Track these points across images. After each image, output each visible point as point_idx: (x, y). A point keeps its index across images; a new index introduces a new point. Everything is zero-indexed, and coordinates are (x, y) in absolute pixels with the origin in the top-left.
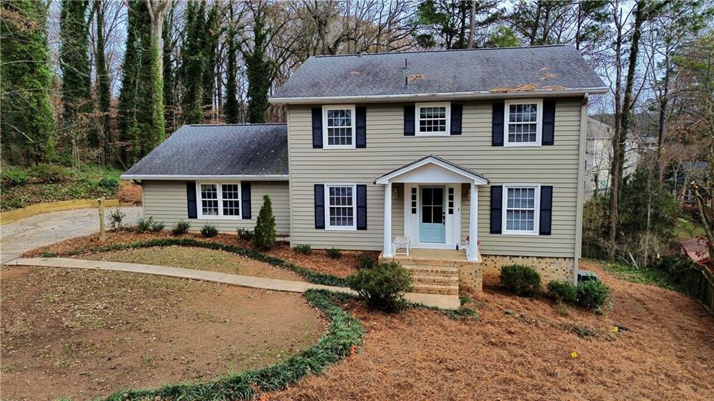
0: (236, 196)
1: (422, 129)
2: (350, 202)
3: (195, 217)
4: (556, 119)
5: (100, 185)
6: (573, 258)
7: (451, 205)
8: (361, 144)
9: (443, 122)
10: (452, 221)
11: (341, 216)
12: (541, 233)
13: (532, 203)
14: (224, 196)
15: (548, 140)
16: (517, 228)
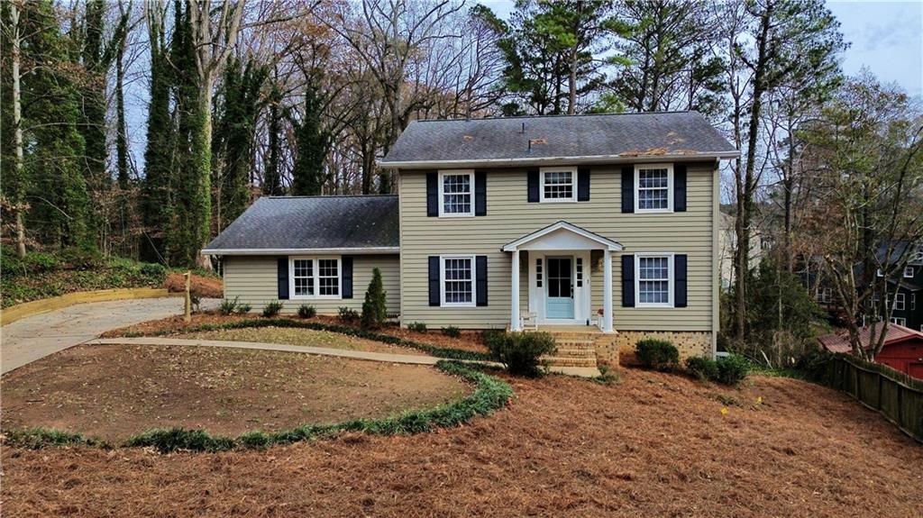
0: (335, 273)
1: (547, 196)
2: (468, 276)
3: (287, 298)
4: (688, 184)
5: (143, 272)
6: (711, 332)
7: (580, 276)
8: (481, 211)
9: (570, 188)
10: (581, 294)
11: (458, 291)
12: (676, 305)
13: (665, 274)
14: (322, 273)
15: (680, 206)
16: (650, 301)
